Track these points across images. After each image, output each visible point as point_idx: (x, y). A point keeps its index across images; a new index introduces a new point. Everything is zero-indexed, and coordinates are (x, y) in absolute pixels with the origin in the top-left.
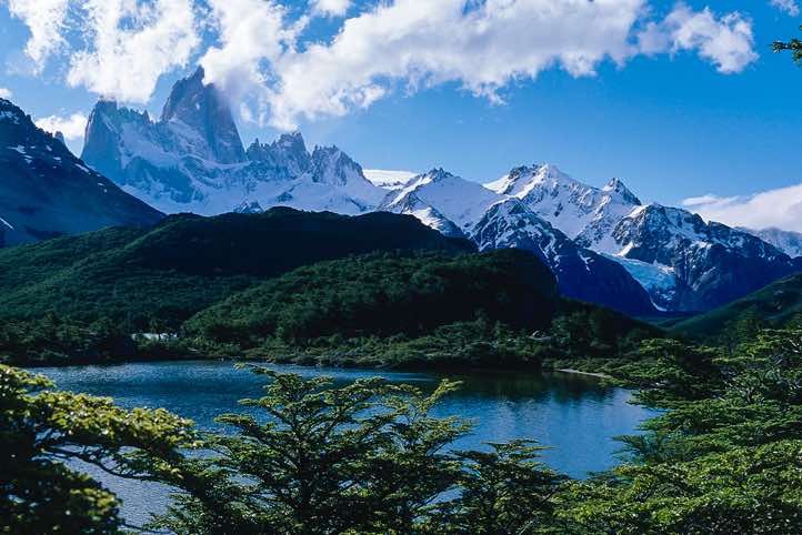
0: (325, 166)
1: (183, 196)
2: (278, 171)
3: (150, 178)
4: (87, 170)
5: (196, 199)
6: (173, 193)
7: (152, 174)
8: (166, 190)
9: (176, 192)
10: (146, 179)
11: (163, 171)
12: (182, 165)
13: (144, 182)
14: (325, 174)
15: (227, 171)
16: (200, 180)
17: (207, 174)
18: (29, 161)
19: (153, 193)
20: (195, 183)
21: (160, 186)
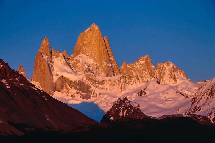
0: (164, 73)
1: (86, 96)
2: (138, 78)
3: (68, 87)
4: (36, 90)
5: (94, 96)
6: (81, 94)
7: (70, 85)
8: (77, 93)
9: (82, 93)
10: (66, 88)
11: (76, 82)
12: (85, 79)
13: (65, 89)
14: (165, 78)
15: (110, 80)
16: (95, 86)
17: (99, 83)
18: (8, 87)
19: (70, 95)
20: (93, 88)
21: (74, 91)
